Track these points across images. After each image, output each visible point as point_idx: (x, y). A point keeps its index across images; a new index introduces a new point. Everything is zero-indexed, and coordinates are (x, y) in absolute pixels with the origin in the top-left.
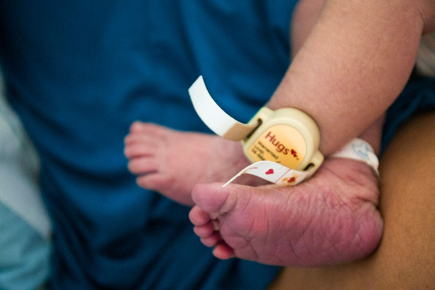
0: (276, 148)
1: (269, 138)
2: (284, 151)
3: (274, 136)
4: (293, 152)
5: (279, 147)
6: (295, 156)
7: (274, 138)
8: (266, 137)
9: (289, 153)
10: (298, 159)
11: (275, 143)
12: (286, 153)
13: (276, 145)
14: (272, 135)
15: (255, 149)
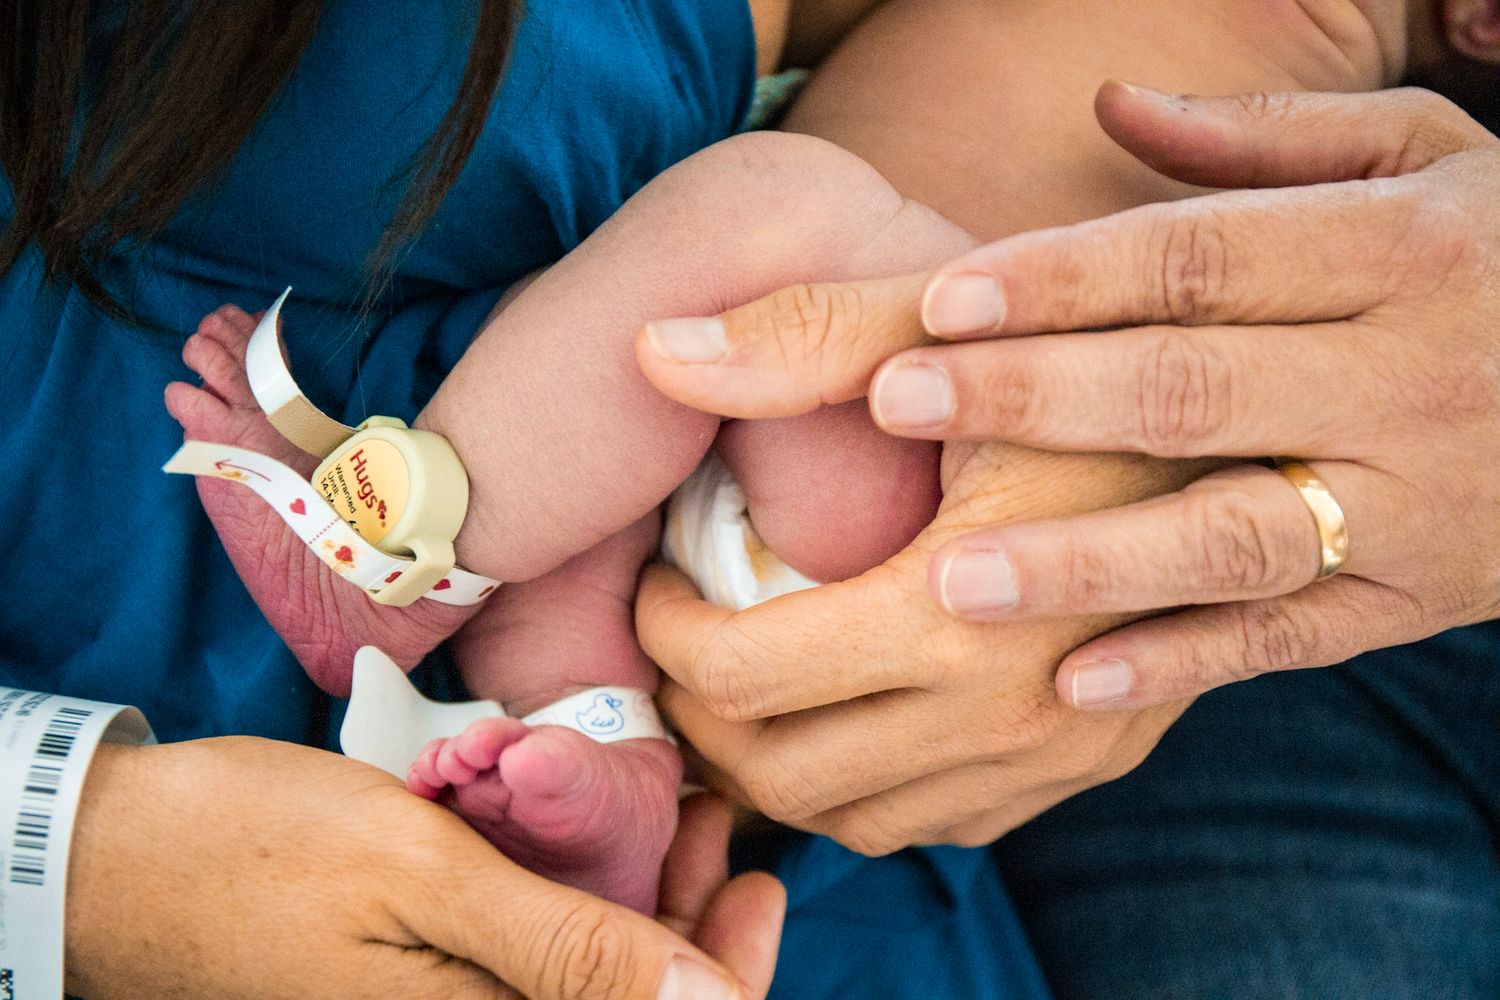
0: (360, 487)
1: (355, 463)
2: (368, 498)
3: (365, 462)
4: (382, 506)
5: (363, 488)
6: (382, 517)
7: (364, 466)
8: (352, 459)
9: (376, 505)
10: (384, 525)
11: (361, 477)
12: (370, 506)
13: (361, 481)
14: (362, 458)
15: (327, 482)
